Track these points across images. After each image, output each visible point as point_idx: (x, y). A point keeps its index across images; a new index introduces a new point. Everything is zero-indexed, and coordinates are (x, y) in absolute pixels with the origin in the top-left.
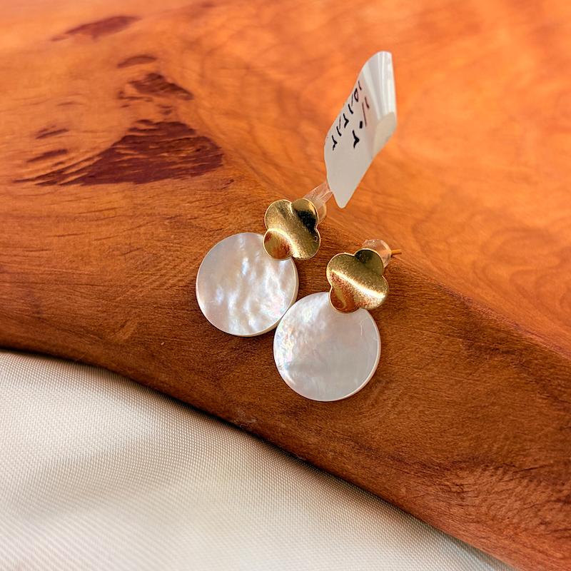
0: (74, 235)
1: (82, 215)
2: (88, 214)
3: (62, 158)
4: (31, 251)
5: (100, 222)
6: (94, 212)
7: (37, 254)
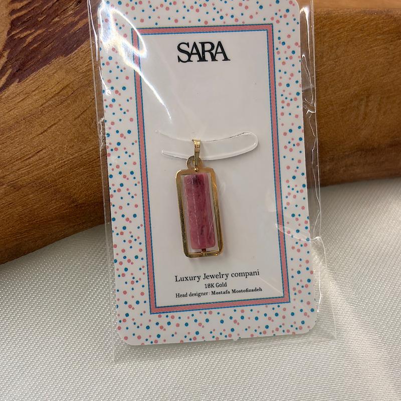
0: (52, 125)
1: (44, 106)
2: (49, 102)
5: (65, 104)
6: (53, 97)
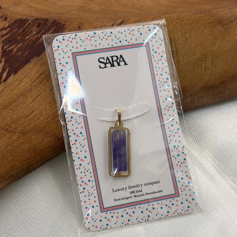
0: (38, 96)
1: (31, 86)
2: (34, 83)
4: (28, 116)
5: (43, 83)
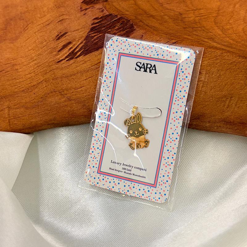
1: (90, 68)
3: (71, 46)
4: (78, 89)
7: (80, 89)
